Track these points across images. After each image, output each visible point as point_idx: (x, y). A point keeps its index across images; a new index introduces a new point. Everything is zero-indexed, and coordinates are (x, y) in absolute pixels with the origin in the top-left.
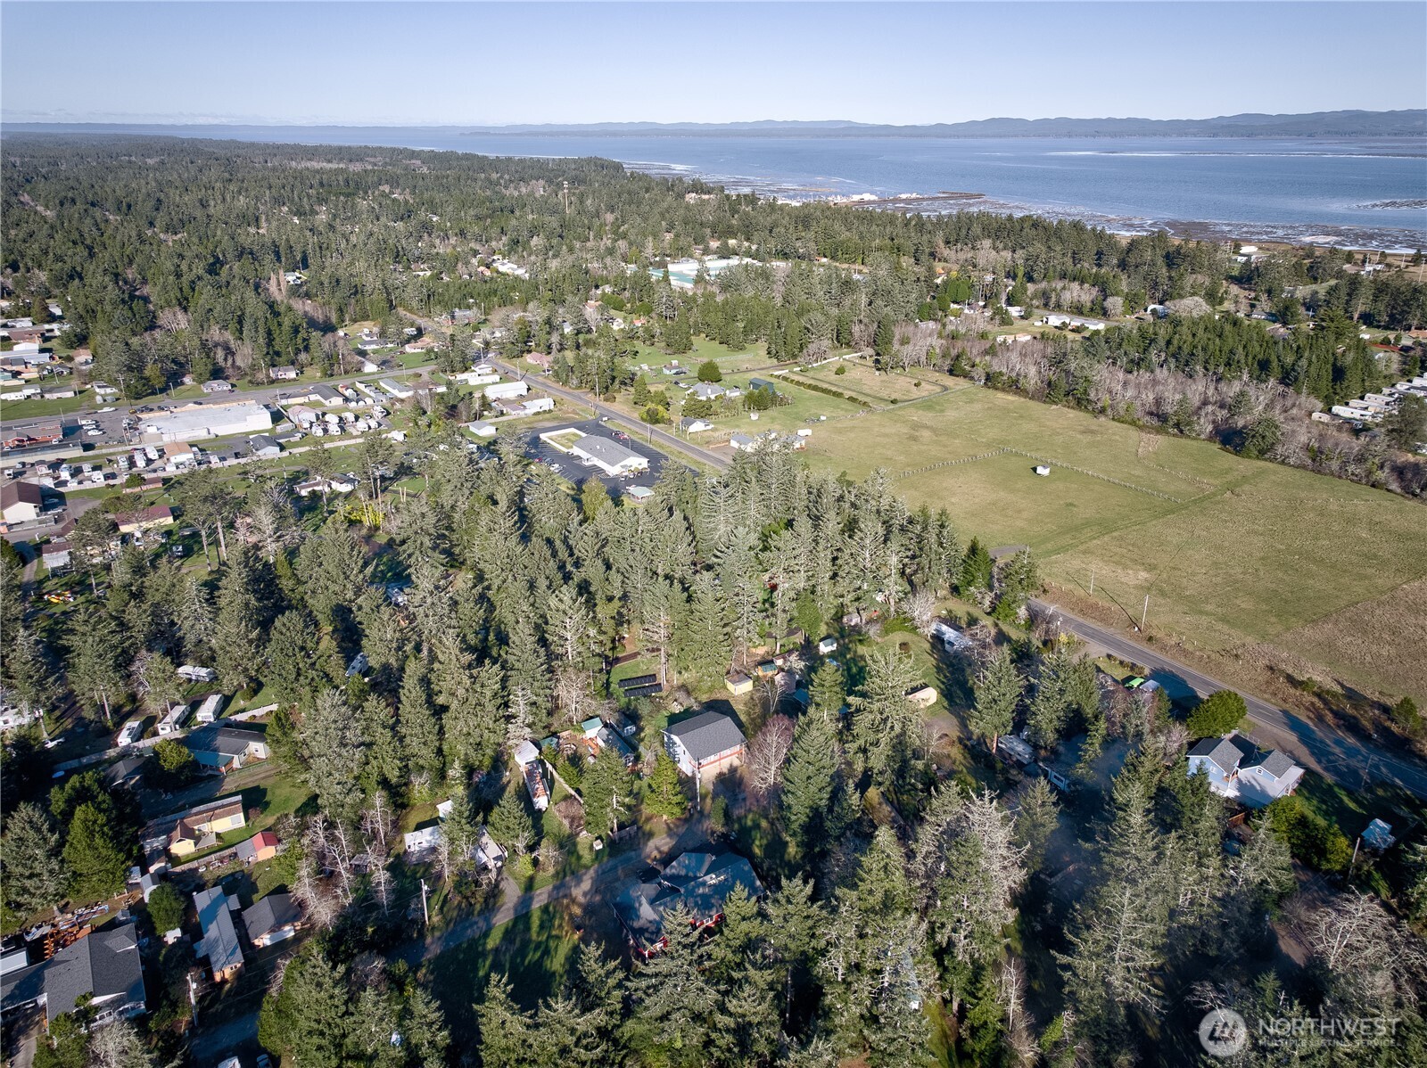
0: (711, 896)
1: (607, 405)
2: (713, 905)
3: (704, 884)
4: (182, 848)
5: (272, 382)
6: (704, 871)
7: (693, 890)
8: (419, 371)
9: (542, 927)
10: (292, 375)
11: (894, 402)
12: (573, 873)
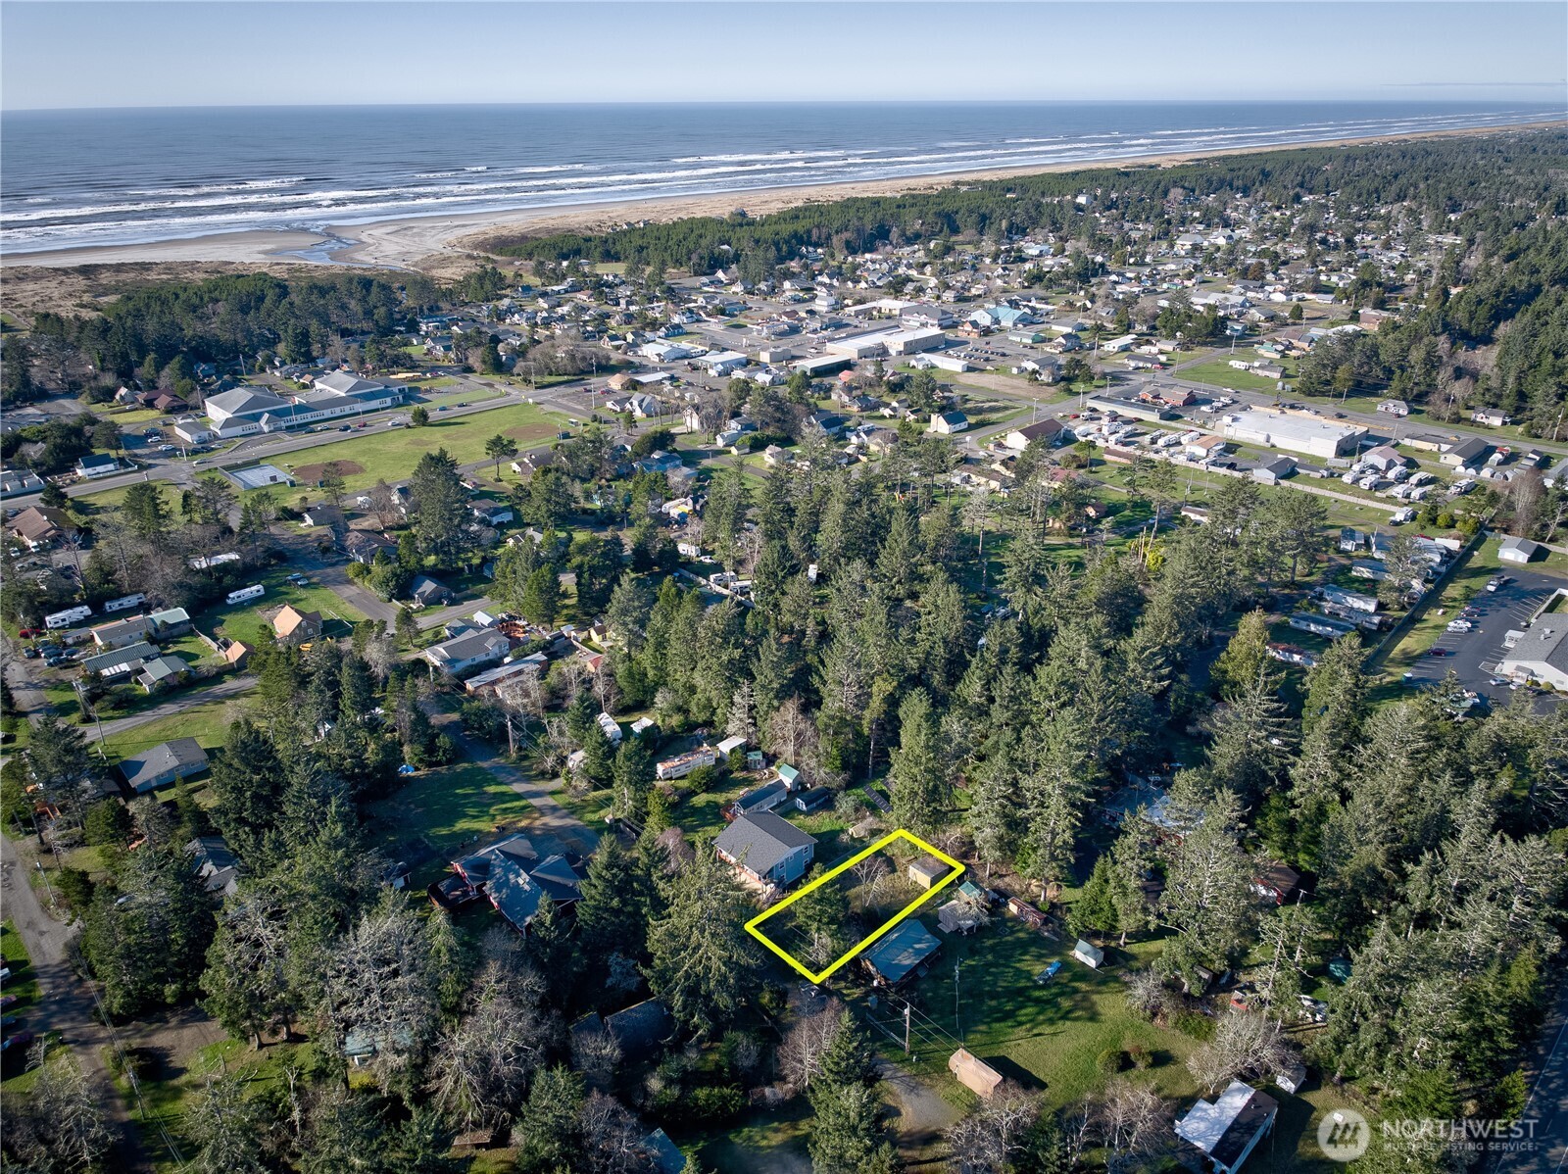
3: (518, 875)
4: (595, 636)
5: (1455, 420)
7: (510, 871)
9: (505, 810)
10: (1495, 422)
12: (573, 813)
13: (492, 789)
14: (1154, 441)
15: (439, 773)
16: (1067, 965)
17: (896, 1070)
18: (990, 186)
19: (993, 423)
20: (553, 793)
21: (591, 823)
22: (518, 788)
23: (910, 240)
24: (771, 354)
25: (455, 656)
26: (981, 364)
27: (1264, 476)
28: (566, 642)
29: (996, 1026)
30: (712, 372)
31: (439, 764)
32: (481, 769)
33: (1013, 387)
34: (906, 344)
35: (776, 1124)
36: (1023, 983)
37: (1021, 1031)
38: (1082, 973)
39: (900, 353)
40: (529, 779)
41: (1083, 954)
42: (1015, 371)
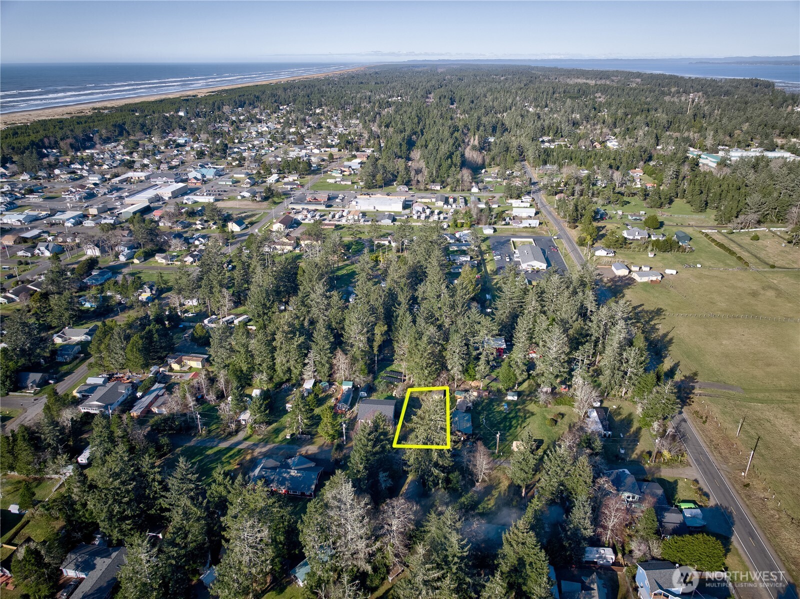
0: (287, 480)
1: (568, 230)
2: (285, 484)
3: (289, 473)
4: (176, 367)
5: (427, 190)
6: (296, 468)
7: (282, 473)
8: (495, 195)
9: (230, 456)
10: (438, 188)
11: (773, 267)
12: (267, 442)
13: (210, 452)
14: (334, 216)
15: (169, 459)
16: (509, 403)
17: (500, 461)
18: (121, 109)
19: (256, 223)
20: (246, 439)
21: (281, 442)
22: (224, 445)
23: (107, 141)
24: (98, 209)
25: (107, 402)
26: (220, 197)
27: (387, 222)
28: (162, 375)
29: (511, 431)
30: (68, 224)
31: (165, 454)
32: (190, 447)
33: (247, 205)
34: (172, 193)
35: (486, 499)
36: (503, 415)
37: (519, 429)
38: (516, 404)
39: (170, 198)
40: (225, 439)
41: (511, 397)
42: (239, 198)
